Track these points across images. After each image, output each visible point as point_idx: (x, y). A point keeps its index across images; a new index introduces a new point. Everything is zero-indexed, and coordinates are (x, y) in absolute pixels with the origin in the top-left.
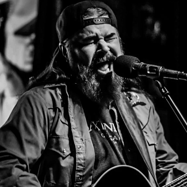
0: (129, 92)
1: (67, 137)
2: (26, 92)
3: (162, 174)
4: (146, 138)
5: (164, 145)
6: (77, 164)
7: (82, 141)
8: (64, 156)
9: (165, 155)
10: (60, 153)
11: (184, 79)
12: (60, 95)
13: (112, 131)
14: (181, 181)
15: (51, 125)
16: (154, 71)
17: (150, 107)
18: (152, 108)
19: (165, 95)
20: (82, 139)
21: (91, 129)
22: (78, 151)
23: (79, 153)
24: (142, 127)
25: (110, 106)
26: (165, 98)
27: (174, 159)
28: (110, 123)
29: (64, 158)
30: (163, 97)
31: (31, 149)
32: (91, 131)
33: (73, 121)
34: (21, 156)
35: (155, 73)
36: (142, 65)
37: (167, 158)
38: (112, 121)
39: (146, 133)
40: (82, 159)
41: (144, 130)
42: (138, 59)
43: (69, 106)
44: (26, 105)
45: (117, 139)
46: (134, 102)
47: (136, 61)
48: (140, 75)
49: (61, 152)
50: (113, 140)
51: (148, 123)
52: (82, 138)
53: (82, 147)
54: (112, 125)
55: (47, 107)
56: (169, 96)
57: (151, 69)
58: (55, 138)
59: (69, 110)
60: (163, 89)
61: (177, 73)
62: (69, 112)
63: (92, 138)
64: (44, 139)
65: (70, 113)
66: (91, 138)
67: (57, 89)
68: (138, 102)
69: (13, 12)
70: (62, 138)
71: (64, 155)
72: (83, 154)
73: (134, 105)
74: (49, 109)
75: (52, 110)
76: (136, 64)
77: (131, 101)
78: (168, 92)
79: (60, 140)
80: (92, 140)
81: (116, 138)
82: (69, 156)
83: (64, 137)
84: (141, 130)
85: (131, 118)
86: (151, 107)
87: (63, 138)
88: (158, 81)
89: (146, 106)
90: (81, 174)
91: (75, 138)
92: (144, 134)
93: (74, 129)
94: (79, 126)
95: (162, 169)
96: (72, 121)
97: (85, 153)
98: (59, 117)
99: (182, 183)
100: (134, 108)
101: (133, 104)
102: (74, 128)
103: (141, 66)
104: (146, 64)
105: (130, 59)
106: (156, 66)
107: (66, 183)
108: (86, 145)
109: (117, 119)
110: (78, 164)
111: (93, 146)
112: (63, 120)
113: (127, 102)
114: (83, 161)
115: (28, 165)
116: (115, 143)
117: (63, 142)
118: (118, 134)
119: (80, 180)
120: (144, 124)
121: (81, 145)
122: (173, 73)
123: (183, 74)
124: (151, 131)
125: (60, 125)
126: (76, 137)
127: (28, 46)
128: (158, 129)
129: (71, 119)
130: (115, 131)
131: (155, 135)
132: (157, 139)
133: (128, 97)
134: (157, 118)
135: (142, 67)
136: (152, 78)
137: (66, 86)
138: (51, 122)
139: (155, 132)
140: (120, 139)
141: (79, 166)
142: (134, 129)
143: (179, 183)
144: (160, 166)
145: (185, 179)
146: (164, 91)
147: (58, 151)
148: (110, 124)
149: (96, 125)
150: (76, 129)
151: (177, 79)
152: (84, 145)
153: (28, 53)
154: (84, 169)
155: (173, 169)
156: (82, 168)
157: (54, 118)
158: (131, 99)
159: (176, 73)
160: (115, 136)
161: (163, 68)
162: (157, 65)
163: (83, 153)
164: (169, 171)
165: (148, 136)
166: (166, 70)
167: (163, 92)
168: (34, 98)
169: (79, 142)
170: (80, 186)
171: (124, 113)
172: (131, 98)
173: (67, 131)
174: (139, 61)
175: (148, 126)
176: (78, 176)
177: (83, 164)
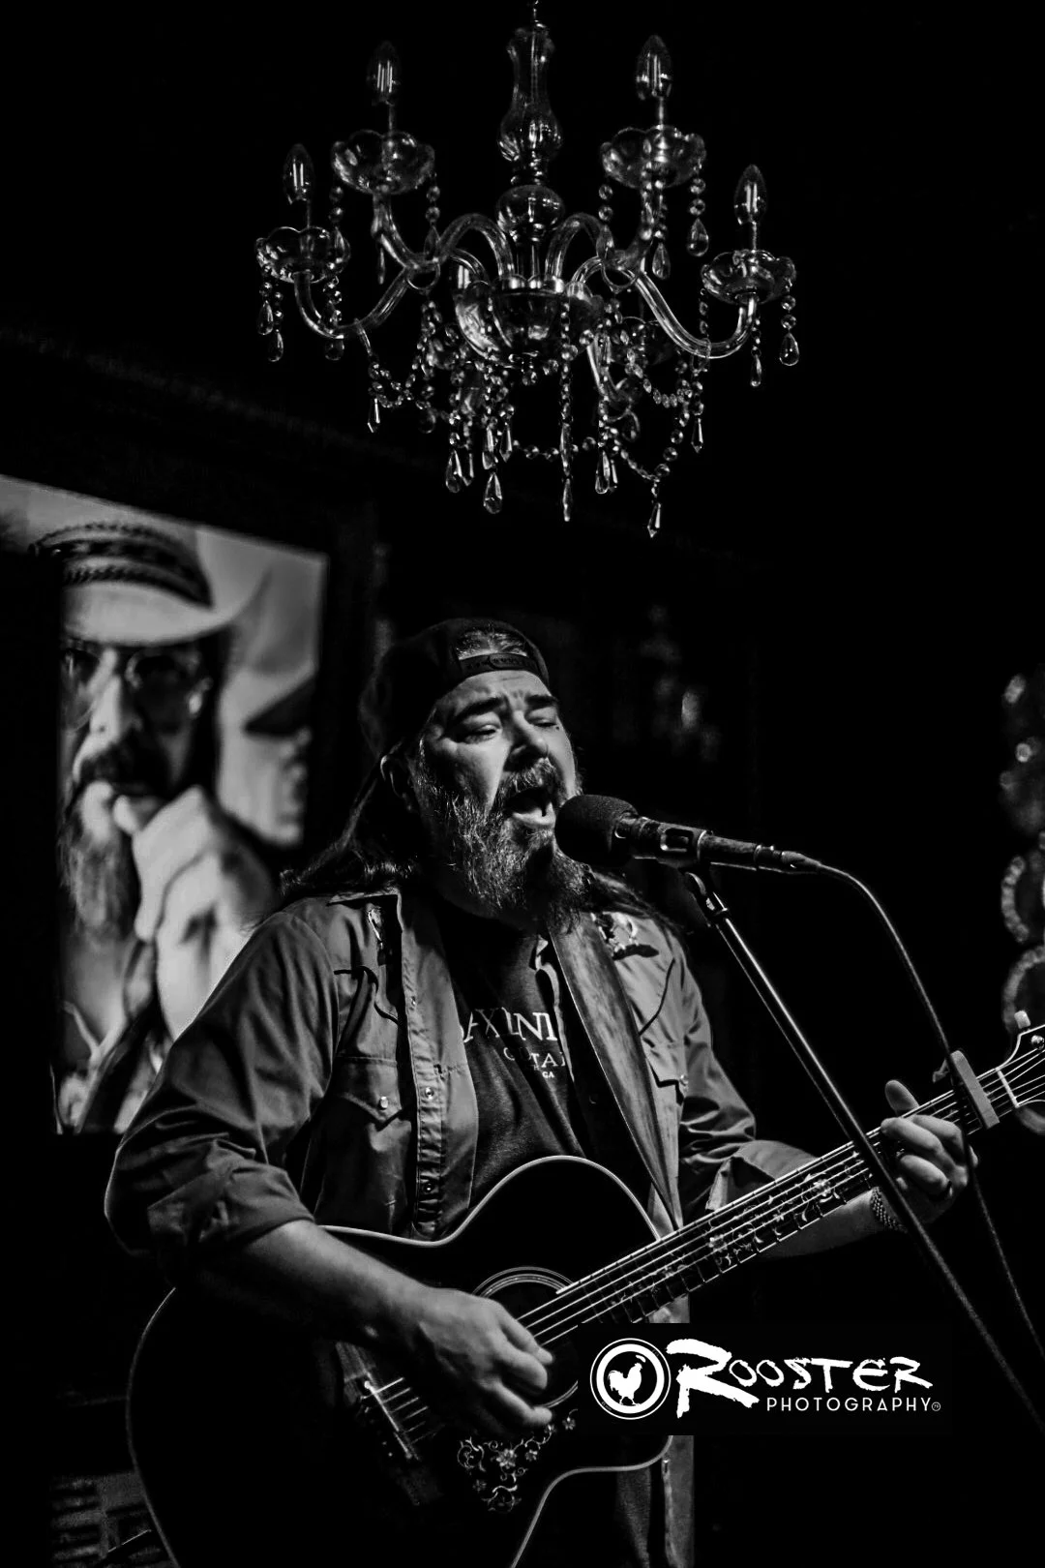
0: (604, 913)
1: (393, 1060)
2: (274, 915)
3: (697, 1172)
4: (651, 1060)
5: (710, 1082)
6: (419, 1144)
7: (440, 1072)
8: (383, 1119)
9: (711, 1115)
10: (368, 1108)
11: (775, 870)
12: (376, 925)
13: (540, 1037)
14: (745, 1213)
15: (342, 1024)
16: (681, 844)
17: (670, 961)
18: (678, 961)
19: (717, 917)
20: (439, 1067)
21: (471, 1035)
22: (424, 1105)
23: (427, 1110)
24: (640, 1027)
25: (538, 960)
26: (717, 927)
27: (737, 1129)
28: (534, 1014)
29: (380, 1126)
30: (709, 925)
31: (277, 1099)
32: (471, 1042)
33: (415, 1008)
34: (241, 1121)
35: (684, 850)
36: (643, 825)
37: (719, 1125)
38: (542, 1007)
39: (652, 1045)
40: (437, 1130)
41: (647, 1034)
42: (631, 806)
43: (404, 962)
44: (265, 960)
45: (555, 1065)
46: (620, 943)
47: (627, 811)
48: (638, 854)
49: (372, 1105)
50: (544, 1066)
51: (661, 1014)
52: (438, 1063)
53: (436, 1093)
54: (543, 1019)
55: (329, 967)
56: (728, 921)
57: (673, 837)
58: (354, 1062)
59: (404, 973)
60: (708, 901)
61: (754, 849)
62: (404, 980)
63: (473, 1062)
64: (321, 1064)
65: (405, 982)
66: (469, 1064)
67: (370, 906)
68: (634, 946)
69: (240, 662)
70: (375, 1061)
71: (383, 1115)
72: (439, 1113)
73: (620, 955)
74: (337, 973)
75: (345, 978)
76: (625, 820)
77: (611, 940)
78: (725, 909)
79: (370, 1068)
80: (471, 1069)
81: (552, 1061)
82: (397, 1120)
83: (383, 1059)
84: (635, 1035)
85: (605, 999)
86: (674, 961)
87: (381, 1061)
88: (693, 875)
89: (658, 958)
90: (435, 1175)
91: (416, 1064)
92: (646, 1047)
93: (415, 1032)
94: (431, 1024)
95: (699, 1157)
96: (412, 1009)
97: (448, 1109)
98: (369, 998)
99: (747, 1218)
100: (618, 964)
101: (616, 950)
102: (418, 1030)
103: (641, 830)
104: (657, 822)
105: (608, 806)
106: (688, 829)
107: (387, 1201)
108: (449, 1084)
109: (557, 1001)
110: (423, 1145)
111: (473, 1088)
112: (384, 1007)
113: (598, 946)
114: (438, 1136)
115: (263, 1147)
116: (548, 1076)
117: (378, 1076)
118: (558, 1047)
119: (432, 1192)
120: (648, 1017)
121: (434, 1084)
122: (741, 849)
123: (772, 852)
124: (668, 1037)
125: (372, 1023)
126: (422, 1058)
127: (287, 766)
128: (693, 1030)
129: (408, 1000)
130: (552, 1037)
131: (682, 1052)
132: (690, 1063)
133: (600, 929)
134: (693, 995)
135: (643, 832)
136: (676, 865)
137: (399, 896)
138: (344, 1012)
139: (683, 1042)
140: (564, 1064)
141: (424, 1151)
142: (612, 1035)
143: (736, 1218)
144: (694, 1149)
145: (758, 1204)
146: (712, 907)
147: (363, 1104)
148: (535, 1017)
149: (488, 1021)
150: (421, 1034)
151: (754, 869)
152: (443, 1085)
153: (287, 789)
154: (443, 1159)
155: (733, 1158)
156: (439, 1155)
157: (352, 1002)
158: (610, 935)
159: (752, 851)
160: (549, 1055)
161: (709, 833)
162: (692, 826)
163: (441, 1110)
164: (719, 1165)
165: (656, 1055)
166: (718, 840)
167: (709, 909)
168: (291, 938)
169: (429, 1077)
170: (432, 1212)
171: (580, 984)
172: (612, 930)
173: (395, 1040)
174: (636, 813)
175: (661, 1022)
176: (425, 1181)
177: (440, 1145)
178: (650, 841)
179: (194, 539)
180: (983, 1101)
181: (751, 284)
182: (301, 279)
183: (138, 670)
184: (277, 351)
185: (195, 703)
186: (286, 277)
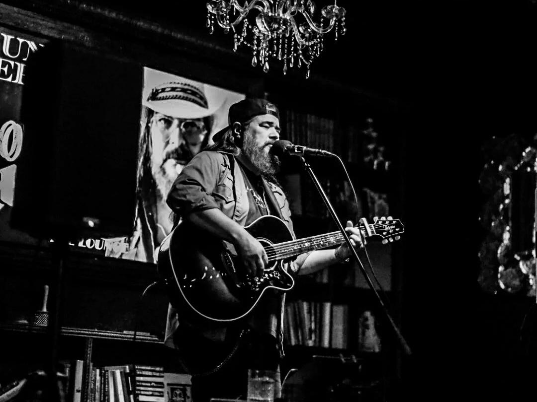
8: (227, 201)
10: (225, 198)
19: (307, 167)
29: (227, 203)
35: (300, 151)
36: (292, 146)
41: (282, 210)
54: (260, 197)
56: (310, 168)
58: (222, 186)
60: (305, 163)
68: (277, 192)
72: (241, 204)
76: (288, 145)
78: (309, 165)
84: (280, 208)
88: (302, 158)
91: (236, 192)
92: (282, 212)
101: (273, 191)
105: (285, 143)
109: (264, 193)
112: (229, 177)
118: (264, 204)
126: (238, 191)
130: (262, 201)
135: (291, 148)
136: (299, 155)
138: (222, 174)
140: (265, 207)
146: (306, 165)
148: (258, 196)
154: (240, 216)
157: (224, 172)
178: (293, 149)
179: (203, 88)
180: (369, 231)
181: (334, 14)
182: (218, 13)
183: (184, 126)
184: (212, 31)
185: (202, 137)
186: (214, 12)
